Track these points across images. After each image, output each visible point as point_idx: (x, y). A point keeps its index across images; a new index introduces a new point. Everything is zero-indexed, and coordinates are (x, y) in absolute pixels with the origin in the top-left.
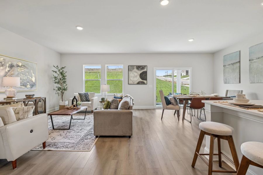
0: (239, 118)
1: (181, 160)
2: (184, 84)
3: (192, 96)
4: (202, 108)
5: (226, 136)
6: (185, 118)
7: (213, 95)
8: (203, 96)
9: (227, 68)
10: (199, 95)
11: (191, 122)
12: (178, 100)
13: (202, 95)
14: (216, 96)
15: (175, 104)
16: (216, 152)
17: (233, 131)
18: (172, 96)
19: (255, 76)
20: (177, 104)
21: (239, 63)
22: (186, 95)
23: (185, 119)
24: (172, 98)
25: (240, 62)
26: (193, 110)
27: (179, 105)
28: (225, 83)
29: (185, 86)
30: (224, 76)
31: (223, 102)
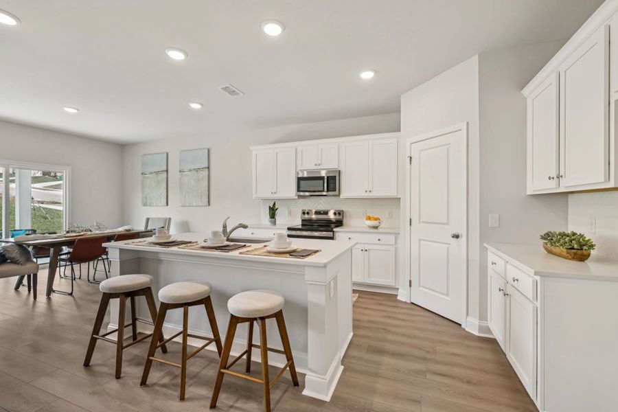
0: (159, 261)
1: (59, 369)
2: (39, 202)
3: (75, 234)
4: (100, 258)
5: (143, 289)
6: (54, 289)
7: (121, 229)
8: (101, 232)
9: (148, 178)
10: (91, 231)
11: (71, 294)
12: (30, 249)
13: (98, 232)
14: (128, 231)
15: (21, 259)
16: (128, 321)
17: (151, 280)
18: (12, 240)
19: (187, 196)
20: (29, 260)
21: (165, 174)
22: (55, 233)
23: (54, 291)
24: (12, 246)
25: (167, 171)
26: (76, 267)
27: (35, 260)
28: (145, 205)
29: (43, 208)
30: (143, 191)
31: (140, 242)
